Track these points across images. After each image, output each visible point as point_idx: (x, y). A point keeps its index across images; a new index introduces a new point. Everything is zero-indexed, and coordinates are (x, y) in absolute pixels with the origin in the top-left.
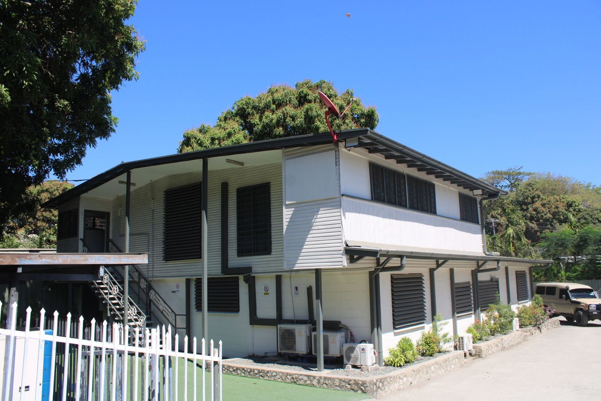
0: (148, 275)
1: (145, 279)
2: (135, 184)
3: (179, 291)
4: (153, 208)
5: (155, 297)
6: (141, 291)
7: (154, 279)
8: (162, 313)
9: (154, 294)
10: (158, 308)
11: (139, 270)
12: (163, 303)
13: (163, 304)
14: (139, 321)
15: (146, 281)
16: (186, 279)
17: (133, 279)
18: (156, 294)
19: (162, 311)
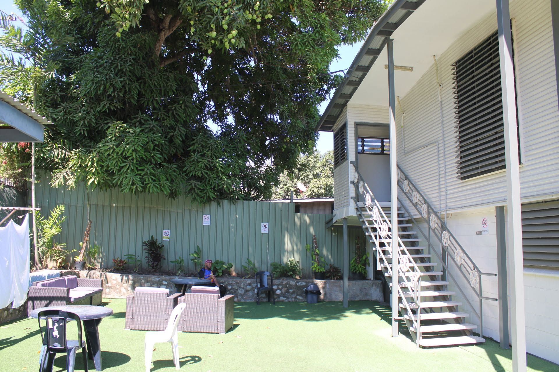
0: (440, 207)
1: (436, 214)
2: (412, 68)
3: (486, 231)
4: (441, 99)
5: (449, 242)
6: (432, 233)
7: (448, 212)
8: (460, 268)
9: (448, 237)
10: (454, 260)
11: (428, 201)
12: (460, 251)
13: (462, 254)
14: (412, 280)
15: (438, 218)
16: (497, 208)
17: (422, 216)
18: (451, 237)
19: (459, 265)
